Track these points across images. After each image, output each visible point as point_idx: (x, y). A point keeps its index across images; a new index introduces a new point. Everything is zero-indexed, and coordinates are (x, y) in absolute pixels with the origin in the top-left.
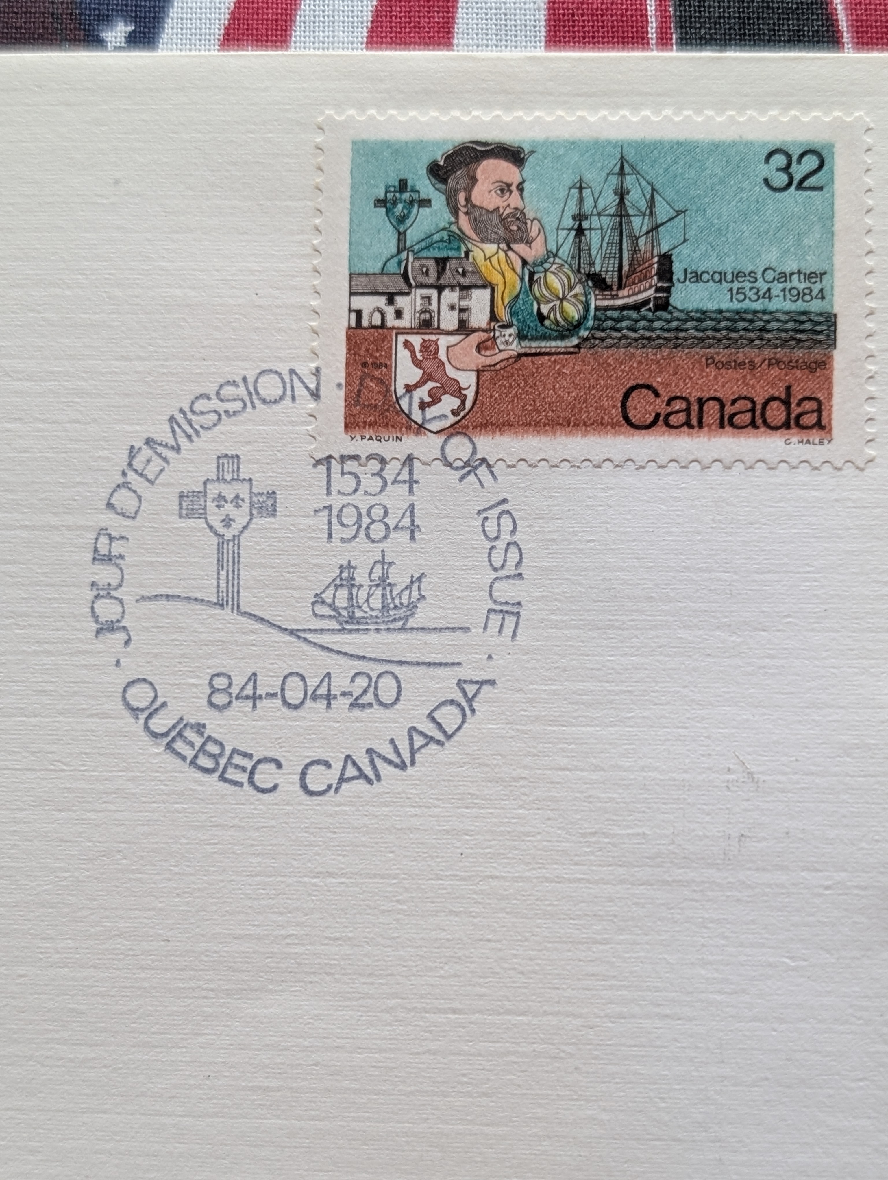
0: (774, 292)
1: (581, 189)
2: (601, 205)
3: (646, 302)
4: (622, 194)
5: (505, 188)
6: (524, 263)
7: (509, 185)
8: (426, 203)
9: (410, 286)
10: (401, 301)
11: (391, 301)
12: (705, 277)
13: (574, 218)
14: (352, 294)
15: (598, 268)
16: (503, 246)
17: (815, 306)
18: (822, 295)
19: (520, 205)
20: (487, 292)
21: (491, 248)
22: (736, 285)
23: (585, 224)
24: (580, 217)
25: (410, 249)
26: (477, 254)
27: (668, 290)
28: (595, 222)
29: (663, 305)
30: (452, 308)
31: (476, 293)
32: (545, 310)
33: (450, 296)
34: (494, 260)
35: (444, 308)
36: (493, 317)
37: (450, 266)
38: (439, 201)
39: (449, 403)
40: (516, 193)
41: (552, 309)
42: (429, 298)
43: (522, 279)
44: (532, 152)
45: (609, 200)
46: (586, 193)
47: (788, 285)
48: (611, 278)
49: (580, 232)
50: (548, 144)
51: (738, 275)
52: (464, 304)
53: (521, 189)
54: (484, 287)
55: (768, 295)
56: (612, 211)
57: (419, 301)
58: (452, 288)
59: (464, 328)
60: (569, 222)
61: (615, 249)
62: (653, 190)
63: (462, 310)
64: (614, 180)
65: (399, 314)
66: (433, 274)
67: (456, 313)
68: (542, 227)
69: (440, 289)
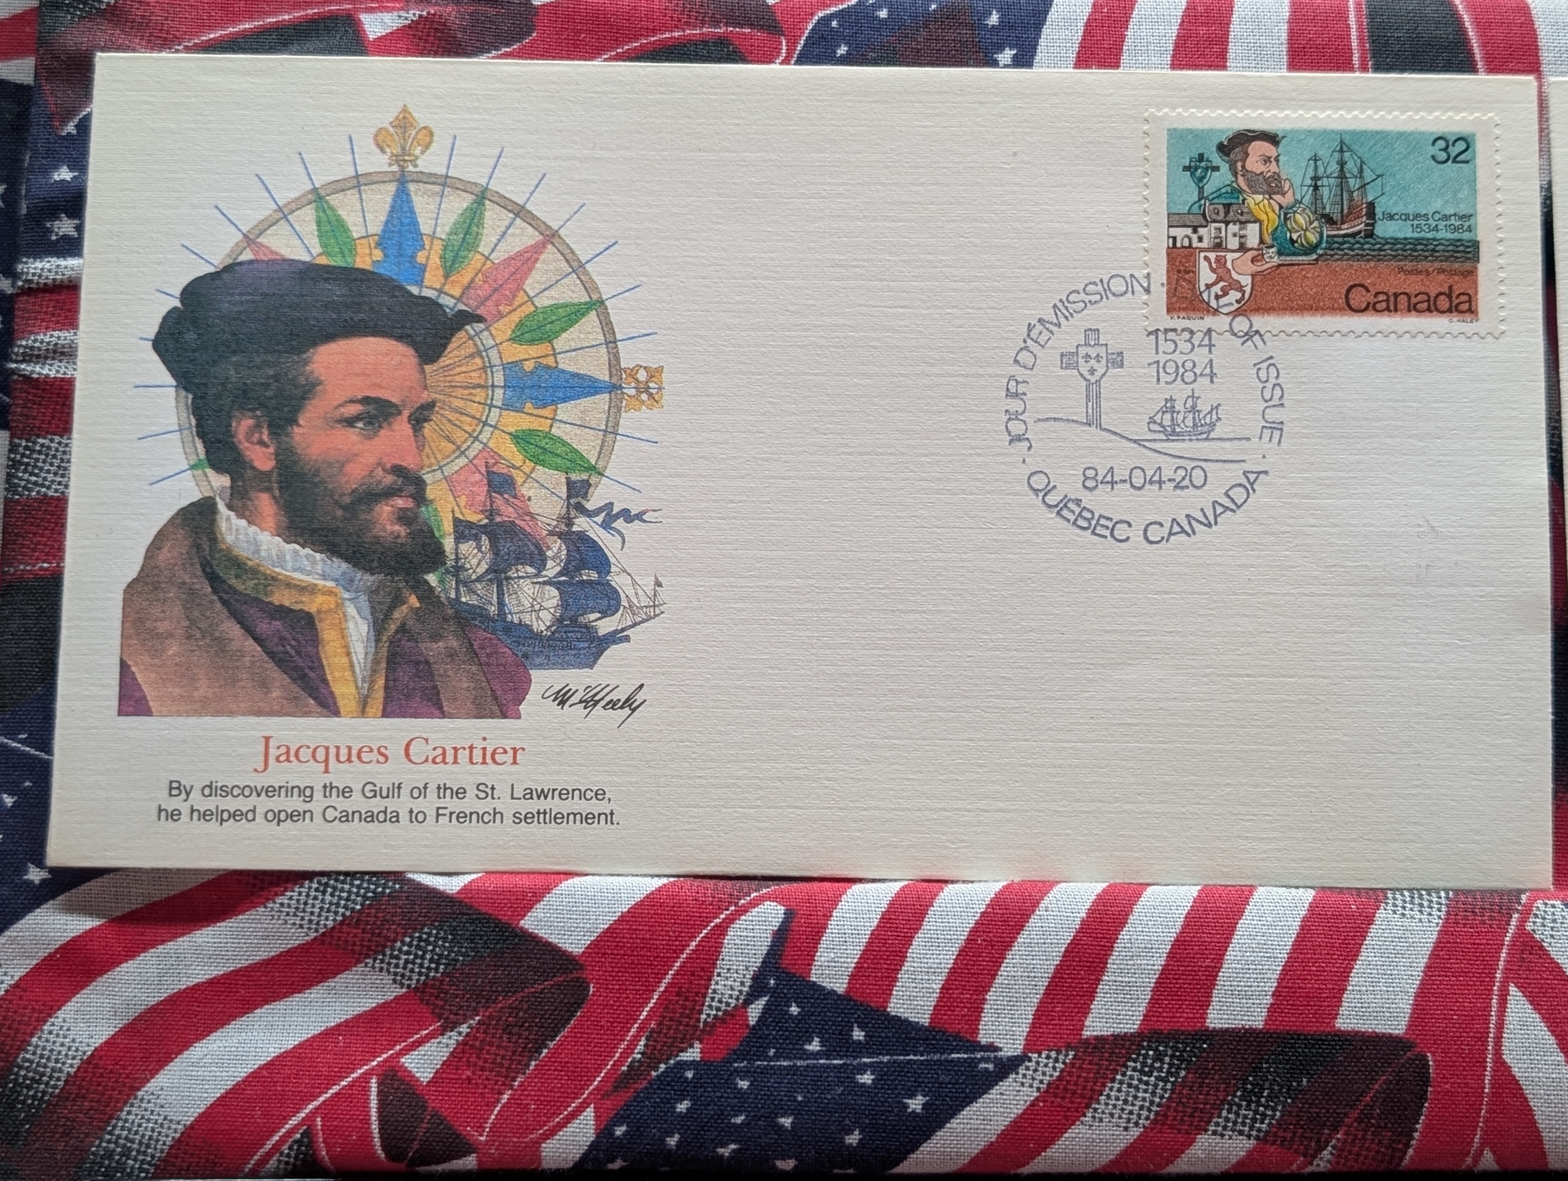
0: (1440, 227)
1: (1316, 161)
2: (1329, 172)
3: (1359, 232)
4: (1342, 164)
5: (1267, 160)
6: (1281, 207)
7: (1269, 158)
8: (1216, 169)
9: (1207, 221)
10: (1202, 231)
11: (1195, 231)
12: (1396, 217)
13: (1312, 179)
14: (1169, 227)
15: (1328, 211)
16: (1267, 196)
17: (1466, 236)
18: (1470, 229)
19: (1277, 170)
20: (1257, 225)
21: (1259, 198)
22: (1416, 222)
23: (1319, 183)
24: (1316, 178)
25: (1206, 198)
26: (1250, 201)
27: (1373, 225)
28: (1325, 181)
29: (1370, 234)
30: (1235, 235)
31: (1250, 226)
32: (1295, 237)
33: (1233, 228)
34: (1261, 205)
35: (1230, 235)
36: (1262, 241)
37: (1233, 208)
38: (1225, 167)
39: (1234, 295)
40: (1274, 163)
41: (1300, 236)
42: (1220, 229)
43: (1279, 217)
44: (1284, 137)
45: (1334, 167)
46: (1319, 163)
47: (1448, 223)
48: (1336, 217)
49: (1316, 188)
50: (1294, 131)
51: (1417, 216)
52: (1242, 232)
53: (1277, 160)
54: (1255, 222)
55: (1436, 229)
56: (1336, 175)
57: (1213, 231)
58: (1235, 223)
59: (1243, 248)
60: (1308, 182)
61: (1338, 199)
62: (1362, 162)
63: (1241, 237)
64: (1337, 155)
65: (1200, 239)
66: (1222, 214)
67: (1237, 239)
68: (1292, 185)
69: (1227, 223)
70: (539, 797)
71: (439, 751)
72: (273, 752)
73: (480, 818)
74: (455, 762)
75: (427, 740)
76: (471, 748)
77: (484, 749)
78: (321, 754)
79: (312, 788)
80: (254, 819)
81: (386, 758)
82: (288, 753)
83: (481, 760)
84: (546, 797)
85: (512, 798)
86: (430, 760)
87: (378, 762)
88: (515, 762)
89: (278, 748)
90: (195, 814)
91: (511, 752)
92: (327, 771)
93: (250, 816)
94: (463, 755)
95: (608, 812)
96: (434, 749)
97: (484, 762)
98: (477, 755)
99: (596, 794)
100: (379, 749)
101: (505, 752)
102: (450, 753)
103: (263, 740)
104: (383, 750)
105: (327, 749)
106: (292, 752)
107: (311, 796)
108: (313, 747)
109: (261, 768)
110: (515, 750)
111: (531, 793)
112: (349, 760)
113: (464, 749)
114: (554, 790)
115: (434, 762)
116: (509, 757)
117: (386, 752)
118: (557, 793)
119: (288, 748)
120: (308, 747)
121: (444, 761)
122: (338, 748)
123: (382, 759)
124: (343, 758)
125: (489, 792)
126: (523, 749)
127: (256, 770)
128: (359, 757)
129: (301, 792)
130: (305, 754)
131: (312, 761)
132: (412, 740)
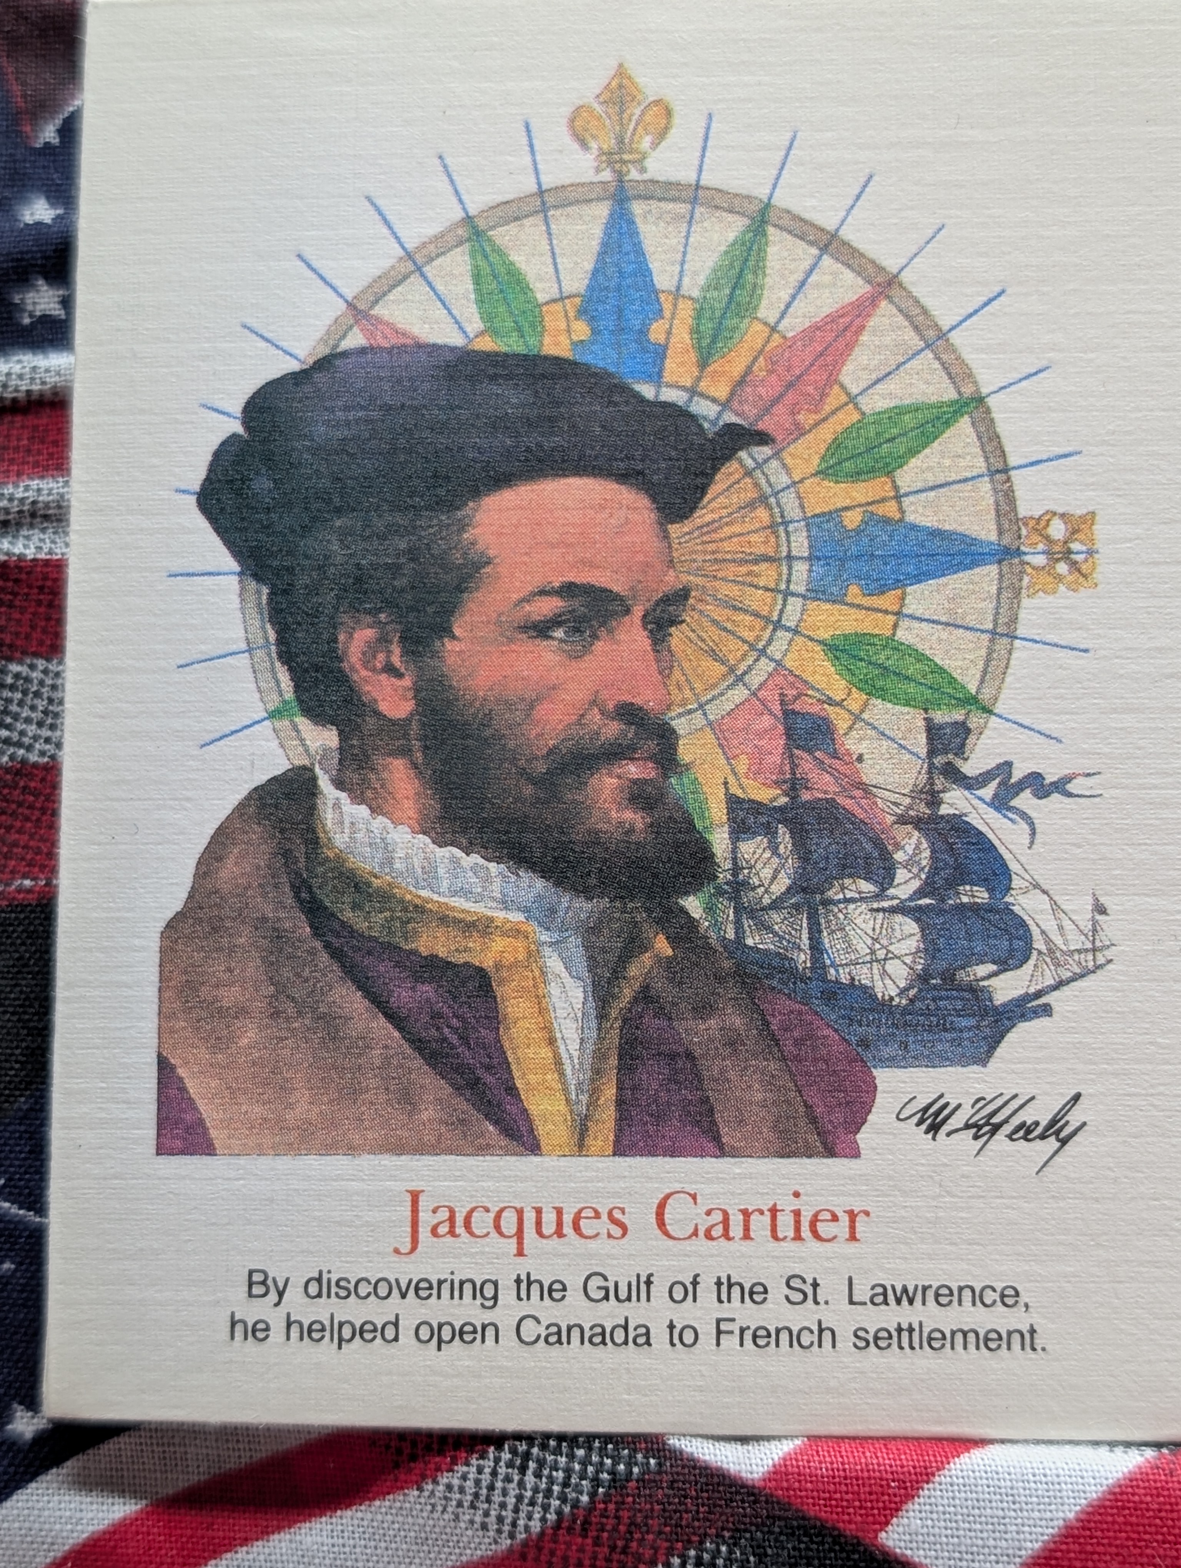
70: (899, 1301)
71: (718, 1217)
72: (426, 1218)
73: (795, 1339)
74: (747, 1236)
75: (694, 1197)
76: (774, 1211)
77: (797, 1214)
78: (509, 1223)
79: (496, 1284)
80: (396, 1339)
81: (625, 1229)
82: (452, 1219)
83: (791, 1234)
84: (911, 1302)
85: (851, 1302)
86: (701, 1233)
87: (610, 1236)
88: (853, 1237)
89: (434, 1211)
90: (295, 1332)
91: (845, 1219)
92: (520, 1253)
93: (390, 1333)
94: (760, 1224)
95: (1025, 1328)
96: (708, 1213)
97: (798, 1237)
98: (785, 1222)
99: (1003, 1296)
100: (610, 1214)
101: (835, 1218)
102: (737, 1220)
103: (408, 1198)
104: (617, 1214)
105: (520, 1213)
106: (459, 1220)
107: (495, 1298)
108: (495, 1209)
109: (406, 1247)
110: (852, 1216)
111: (885, 1294)
112: (559, 1233)
113: (762, 1212)
114: (925, 1289)
115: (709, 1236)
116: (842, 1228)
117: (624, 1219)
118: (930, 1294)
119: (452, 1212)
120: (487, 1210)
121: (726, 1235)
122: (539, 1211)
123: (617, 1231)
124: (549, 1228)
125: (809, 1291)
126: (867, 1214)
127: (397, 1251)
128: (577, 1228)
129: (478, 1291)
130: (482, 1222)
131: (494, 1234)
132: (668, 1197)
